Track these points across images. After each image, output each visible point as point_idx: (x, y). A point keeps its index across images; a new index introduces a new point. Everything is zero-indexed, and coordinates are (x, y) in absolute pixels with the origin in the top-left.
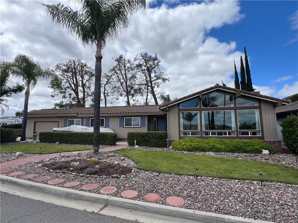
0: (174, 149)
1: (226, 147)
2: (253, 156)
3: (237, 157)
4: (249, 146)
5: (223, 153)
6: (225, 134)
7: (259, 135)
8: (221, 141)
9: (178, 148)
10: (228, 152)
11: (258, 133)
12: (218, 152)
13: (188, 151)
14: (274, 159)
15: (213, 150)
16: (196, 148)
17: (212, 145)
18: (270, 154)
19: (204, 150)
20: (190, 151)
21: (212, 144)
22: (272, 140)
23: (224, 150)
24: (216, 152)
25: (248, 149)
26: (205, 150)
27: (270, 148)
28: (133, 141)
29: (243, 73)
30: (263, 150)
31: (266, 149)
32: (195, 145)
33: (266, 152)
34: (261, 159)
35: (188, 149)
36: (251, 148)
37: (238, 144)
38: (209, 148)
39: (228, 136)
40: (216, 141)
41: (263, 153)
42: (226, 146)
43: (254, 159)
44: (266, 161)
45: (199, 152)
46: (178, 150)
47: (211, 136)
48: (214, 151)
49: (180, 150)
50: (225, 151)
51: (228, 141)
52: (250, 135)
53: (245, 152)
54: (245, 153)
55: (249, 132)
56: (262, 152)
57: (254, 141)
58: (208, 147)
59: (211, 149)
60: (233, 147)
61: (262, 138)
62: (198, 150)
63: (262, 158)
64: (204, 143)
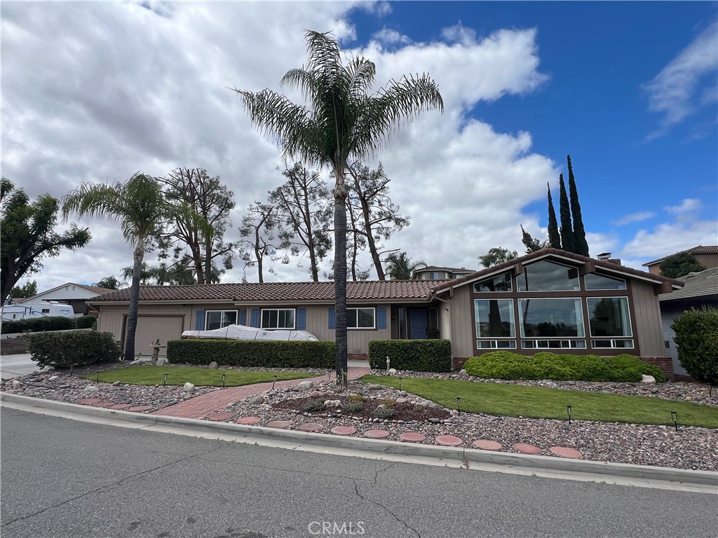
0: (472, 375)
1: (574, 371)
2: (629, 388)
3: (600, 388)
4: (616, 367)
5: (571, 382)
6: (566, 344)
7: (630, 346)
8: (562, 359)
9: (481, 372)
10: (580, 380)
11: (627, 343)
12: (561, 380)
13: (502, 379)
14: (668, 391)
15: (550, 376)
16: (517, 373)
17: (547, 367)
18: (657, 382)
19: (532, 377)
20: (506, 379)
21: (548, 365)
22: (655, 357)
23: (571, 375)
24: (557, 379)
25: (616, 373)
26: (534, 376)
27: (655, 371)
28: (382, 359)
29: (566, 212)
30: (644, 375)
31: (649, 373)
32: (514, 367)
33: (649, 379)
34: (644, 392)
35: (503, 375)
36: (621, 371)
37: (597, 364)
38: (542, 372)
39: (570, 348)
40: (552, 358)
41: (643, 381)
42: (573, 369)
43: (633, 393)
44: (654, 395)
45: (523, 380)
46: (481, 377)
47: (537, 348)
48: (553, 379)
49: (485, 378)
50: (573, 377)
51: (575, 359)
52: (612, 347)
53: (612, 379)
54: (611, 381)
55: (612, 340)
56: (641, 379)
57: (623, 358)
58: (540, 371)
59: (547, 374)
60: (587, 370)
61: (636, 352)
62: (521, 376)
63: (645, 390)
64: (530, 363)
